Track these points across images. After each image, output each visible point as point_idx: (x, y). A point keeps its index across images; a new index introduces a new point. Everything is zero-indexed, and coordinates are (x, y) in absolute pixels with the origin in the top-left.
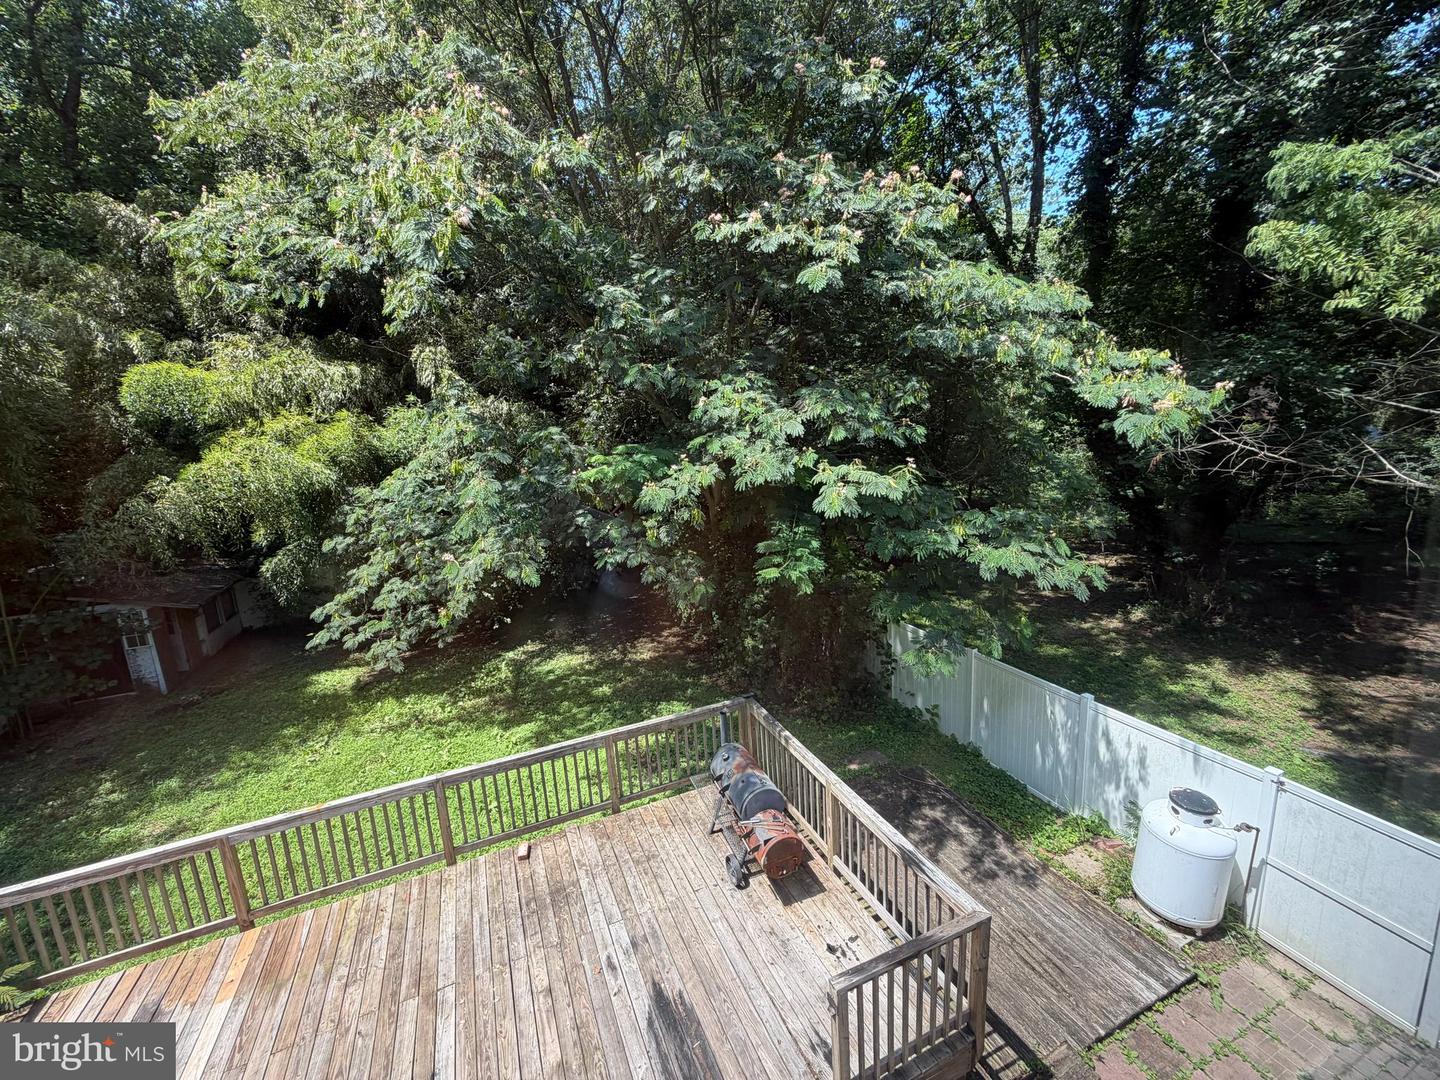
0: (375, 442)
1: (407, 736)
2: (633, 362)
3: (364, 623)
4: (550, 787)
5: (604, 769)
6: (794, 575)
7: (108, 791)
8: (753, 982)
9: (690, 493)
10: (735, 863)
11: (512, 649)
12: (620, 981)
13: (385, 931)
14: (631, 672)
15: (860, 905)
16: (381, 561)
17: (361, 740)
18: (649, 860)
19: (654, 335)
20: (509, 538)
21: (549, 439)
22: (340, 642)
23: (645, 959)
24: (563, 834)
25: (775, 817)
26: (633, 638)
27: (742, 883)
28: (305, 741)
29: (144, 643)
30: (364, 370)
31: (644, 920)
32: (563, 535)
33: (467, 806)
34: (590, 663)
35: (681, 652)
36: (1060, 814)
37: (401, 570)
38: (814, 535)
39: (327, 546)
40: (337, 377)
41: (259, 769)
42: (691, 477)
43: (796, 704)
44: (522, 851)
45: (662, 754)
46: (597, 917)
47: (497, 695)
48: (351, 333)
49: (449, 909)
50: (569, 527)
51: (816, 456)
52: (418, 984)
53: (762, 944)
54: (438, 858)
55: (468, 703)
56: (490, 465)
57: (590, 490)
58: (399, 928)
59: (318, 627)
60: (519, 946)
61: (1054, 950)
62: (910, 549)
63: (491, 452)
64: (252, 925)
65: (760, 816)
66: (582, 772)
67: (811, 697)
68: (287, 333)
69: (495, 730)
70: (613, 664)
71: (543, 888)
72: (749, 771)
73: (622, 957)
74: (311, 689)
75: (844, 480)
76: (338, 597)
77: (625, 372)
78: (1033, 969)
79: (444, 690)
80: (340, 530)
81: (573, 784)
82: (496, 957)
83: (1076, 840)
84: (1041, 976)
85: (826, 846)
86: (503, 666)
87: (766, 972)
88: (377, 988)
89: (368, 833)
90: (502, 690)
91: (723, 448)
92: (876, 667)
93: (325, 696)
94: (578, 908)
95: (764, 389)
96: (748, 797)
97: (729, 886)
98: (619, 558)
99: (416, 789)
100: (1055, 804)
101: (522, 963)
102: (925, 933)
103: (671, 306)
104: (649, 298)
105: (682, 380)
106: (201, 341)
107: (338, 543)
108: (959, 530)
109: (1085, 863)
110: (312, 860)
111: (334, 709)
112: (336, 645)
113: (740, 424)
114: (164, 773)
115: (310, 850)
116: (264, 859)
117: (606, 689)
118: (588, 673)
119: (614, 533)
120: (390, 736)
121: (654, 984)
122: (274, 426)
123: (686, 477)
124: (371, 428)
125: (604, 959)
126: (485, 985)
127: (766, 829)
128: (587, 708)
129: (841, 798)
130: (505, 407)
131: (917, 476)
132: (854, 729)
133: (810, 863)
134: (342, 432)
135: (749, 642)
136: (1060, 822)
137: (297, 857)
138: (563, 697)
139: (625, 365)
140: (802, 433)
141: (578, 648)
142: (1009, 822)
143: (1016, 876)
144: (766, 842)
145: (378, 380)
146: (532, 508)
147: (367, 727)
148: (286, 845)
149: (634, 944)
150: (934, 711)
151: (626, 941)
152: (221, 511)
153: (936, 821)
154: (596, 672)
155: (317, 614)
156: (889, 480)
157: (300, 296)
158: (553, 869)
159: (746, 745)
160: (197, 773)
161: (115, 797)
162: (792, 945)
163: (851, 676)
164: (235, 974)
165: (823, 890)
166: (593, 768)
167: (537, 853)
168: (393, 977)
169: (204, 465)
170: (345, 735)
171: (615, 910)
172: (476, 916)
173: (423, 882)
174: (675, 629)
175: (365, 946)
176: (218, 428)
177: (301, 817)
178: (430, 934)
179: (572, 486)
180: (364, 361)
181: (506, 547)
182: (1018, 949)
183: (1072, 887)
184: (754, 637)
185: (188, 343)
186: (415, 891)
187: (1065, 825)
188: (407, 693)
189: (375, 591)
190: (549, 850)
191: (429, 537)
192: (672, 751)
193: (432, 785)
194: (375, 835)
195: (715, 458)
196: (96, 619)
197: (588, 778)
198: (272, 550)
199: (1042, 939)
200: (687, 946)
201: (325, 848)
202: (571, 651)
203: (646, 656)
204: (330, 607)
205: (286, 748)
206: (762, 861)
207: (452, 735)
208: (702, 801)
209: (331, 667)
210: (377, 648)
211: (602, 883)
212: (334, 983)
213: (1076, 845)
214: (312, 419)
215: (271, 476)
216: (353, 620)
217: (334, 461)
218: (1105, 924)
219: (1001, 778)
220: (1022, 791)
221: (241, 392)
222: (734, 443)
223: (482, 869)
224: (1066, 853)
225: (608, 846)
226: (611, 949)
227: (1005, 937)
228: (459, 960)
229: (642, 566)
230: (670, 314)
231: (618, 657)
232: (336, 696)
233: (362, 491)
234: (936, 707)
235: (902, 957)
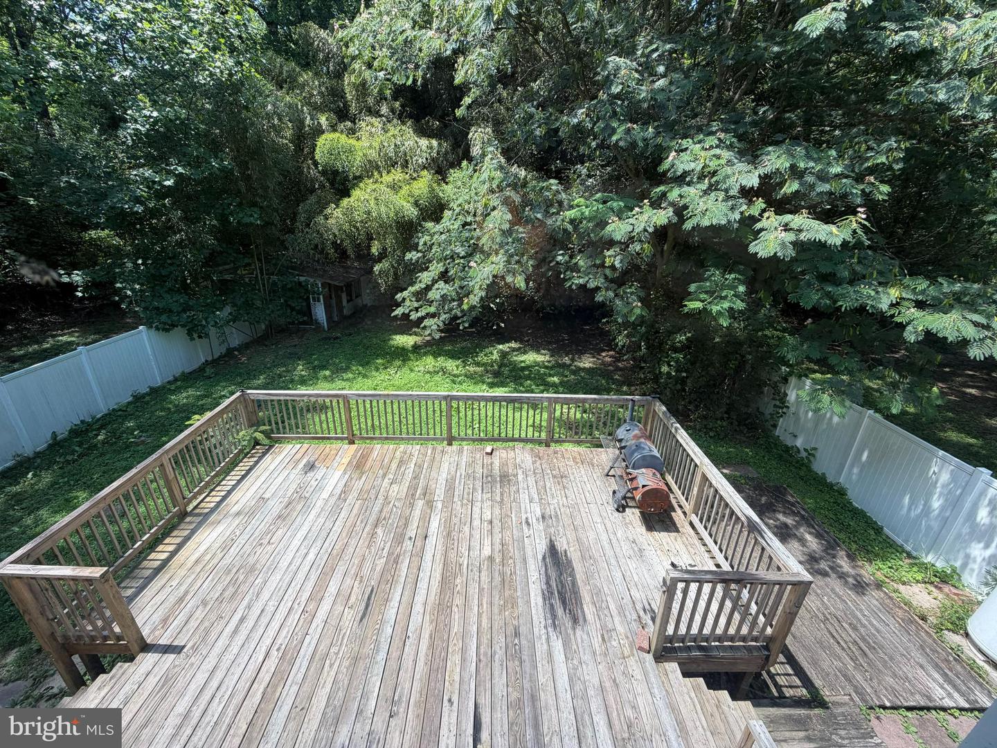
0: (441, 194)
1: (437, 378)
2: (621, 122)
3: (421, 307)
4: (510, 426)
5: (544, 424)
6: (715, 309)
7: (301, 370)
8: (613, 561)
9: (645, 230)
10: (619, 495)
11: (503, 344)
12: (531, 532)
13: (413, 466)
14: (574, 373)
15: (703, 549)
16: (436, 268)
17: (413, 375)
18: (562, 477)
19: (644, 100)
20: (511, 256)
21: (548, 189)
22: (408, 315)
23: (548, 526)
24: (513, 449)
25: (654, 474)
26: (581, 353)
27: (621, 508)
28: (386, 368)
29: (319, 301)
30: (440, 144)
31: (552, 507)
32: (547, 267)
33: (462, 423)
34: (549, 362)
35: (611, 368)
36: (909, 556)
37: (444, 276)
38: (741, 282)
39: (408, 256)
40: (424, 148)
41: (365, 376)
42: (649, 218)
43: (691, 420)
44: (489, 450)
45: (584, 426)
46: (524, 497)
47: (489, 368)
48: (435, 118)
49: (445, 466)
50: (551, 262)
51: (764, 206)
52: (425, 494)
53: (626, 547)
54: (443, 440)
55: (472, 369)
56: (507, 202)
57: (570, 228)
58: (419, 466)
59: (398, 305)
60: (478, 495)
61: (864, 639)
62: (835, 302)
63: (509, 192)
64: (353, 443)
65: (644, 470)
66: (530, 422)
67: (705, 417)
68: (400, 118)
69: (484, 387)
70: (564, 366)
71: (496, 471)
72: (642, 440)
73: (534, 521)
74: (392, 342)
75: (787, 228)
76: (410, 288)
77: (614, 131)
78: (838, 643)
79: (459, 358)
80: (415, 247)
81: (524, 427)
82: (466, 496)
83: (920, 578)
84: (843, 649)
85: (688, 507)
86: (495, 352)
87: (624, 560)
88: (405, 490)
89: (410, 421)
90: (492, 366)
91: (681, 196)
92: (769, 410)
93: (398, 348)
94: (514, 489)
95: (730, 147)
96: (637, 456)
97: (611, 508)
98: (581, 281)
99: (436, 397)
100: (908, 548)
101: (479, 504)
102: (754, 572)
103: (664, 76)
104: (647, 69)
105: (659, 140)
106: (355, 123)
107: (412, 256)
108: (894, 293)
109: (923, 597)
110: (383, 426)
111: (402, 356)
112: (406, 316)
113: (701, 177)
114: (324, 367)
115: (383, 421)
116: (362, 420)
117: (556, 379)
118: (546, 367)
119: (581, 263)
120: (428, 376)
121: (551, 541)
122: (387, 178)
123: (645, 217)
124: (439, 184)
125: (524, 518)
126: (458, 506)
127: (647, 479)
128: (541, 388)
129: (709, 476)
130: (523, 173)
131: (864, 226)
132: (734, 447)
133: (673, 514)
134: (423, 184)
135: (665, 369)
136: (908, 561)
137: (377, 423)
138: (528, 378)
139: (615, 125)
140: (756, 185)
141: (543, 351)
142: (854, 546)
143: (846, 582)
144: (644, 486)
145: (446, 153)
146: (529, 238)
147: (416, 369)
148: (372, 416)
149: (543, 517)
150: (811, 453)
151: (539, 514)
152: (358, 229)
153: (786, 525)
154: (551, 368)
155: (399, 296)
156: (833, 228)
157: (408, 78)
158: (503, 465)
159: (645, 425)
160: (338, 371)
161: (303, 373)
162: (646, 553)
163: (744, 410)
164: (346, 461)
165: (677, 531)
166: (537, 421)
167: (496, 453)
168: (413, 488)
169: (352, 199)
170: (405, 370)
171: (536, 496)
172: (458, 474)
173: (434, 449)
174: (612, 353)
175: (402, 469)
176: (359, 178)
177: (380, 395)
178: (434, 474)
179: (558, 223)
180: (440, 139)
181: (508, 262)
182: (830, 627)
183: (900, 608)
184: (669, 365)
185: (349, 124)
186: (429, 452)
187: (912, 565)
188: (440, 355)
189: (428, 288)
190: (504, 455)
191: (462, 258)
192: (591, 426)
193: (445, 398)
194: (414, 424)
195: (672, 204)
196: (300, 283)
197: (533, 426)
198: (379, 260)
199: (855, 629)
200: (576, 529)
201: (390, 423)
202: (538, 352)
203: (587, 365)
204: (405, 294)
205: (377, 369)
206: (638, 497)
207: (460, 383)
208: (606, 456)
209: (402, 333)
210: (426, 322)
211: (531, 480)
212: (386, 480)
213: (918, 582)
214: (407, 177)
215: (383, 209)
216: (416, 305)
217: (416, 204)
218: (924, 641)
219: (859, 514)
220: (879, 530)
221: (373, 154)
222: (692, 192)
223: (465, 453)
224: (904, 583)
225: (538, 463)
226: (529, 515)
227: (820, 615)
228: (447, 491)
229: (598, 289)
230: (661, 83)
231: (568, 362)
232: (403, 349)
233: (429, 225)
234: (815, 449)
235: (727, 577)
